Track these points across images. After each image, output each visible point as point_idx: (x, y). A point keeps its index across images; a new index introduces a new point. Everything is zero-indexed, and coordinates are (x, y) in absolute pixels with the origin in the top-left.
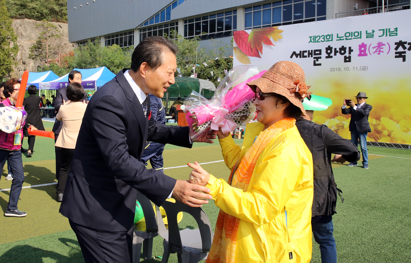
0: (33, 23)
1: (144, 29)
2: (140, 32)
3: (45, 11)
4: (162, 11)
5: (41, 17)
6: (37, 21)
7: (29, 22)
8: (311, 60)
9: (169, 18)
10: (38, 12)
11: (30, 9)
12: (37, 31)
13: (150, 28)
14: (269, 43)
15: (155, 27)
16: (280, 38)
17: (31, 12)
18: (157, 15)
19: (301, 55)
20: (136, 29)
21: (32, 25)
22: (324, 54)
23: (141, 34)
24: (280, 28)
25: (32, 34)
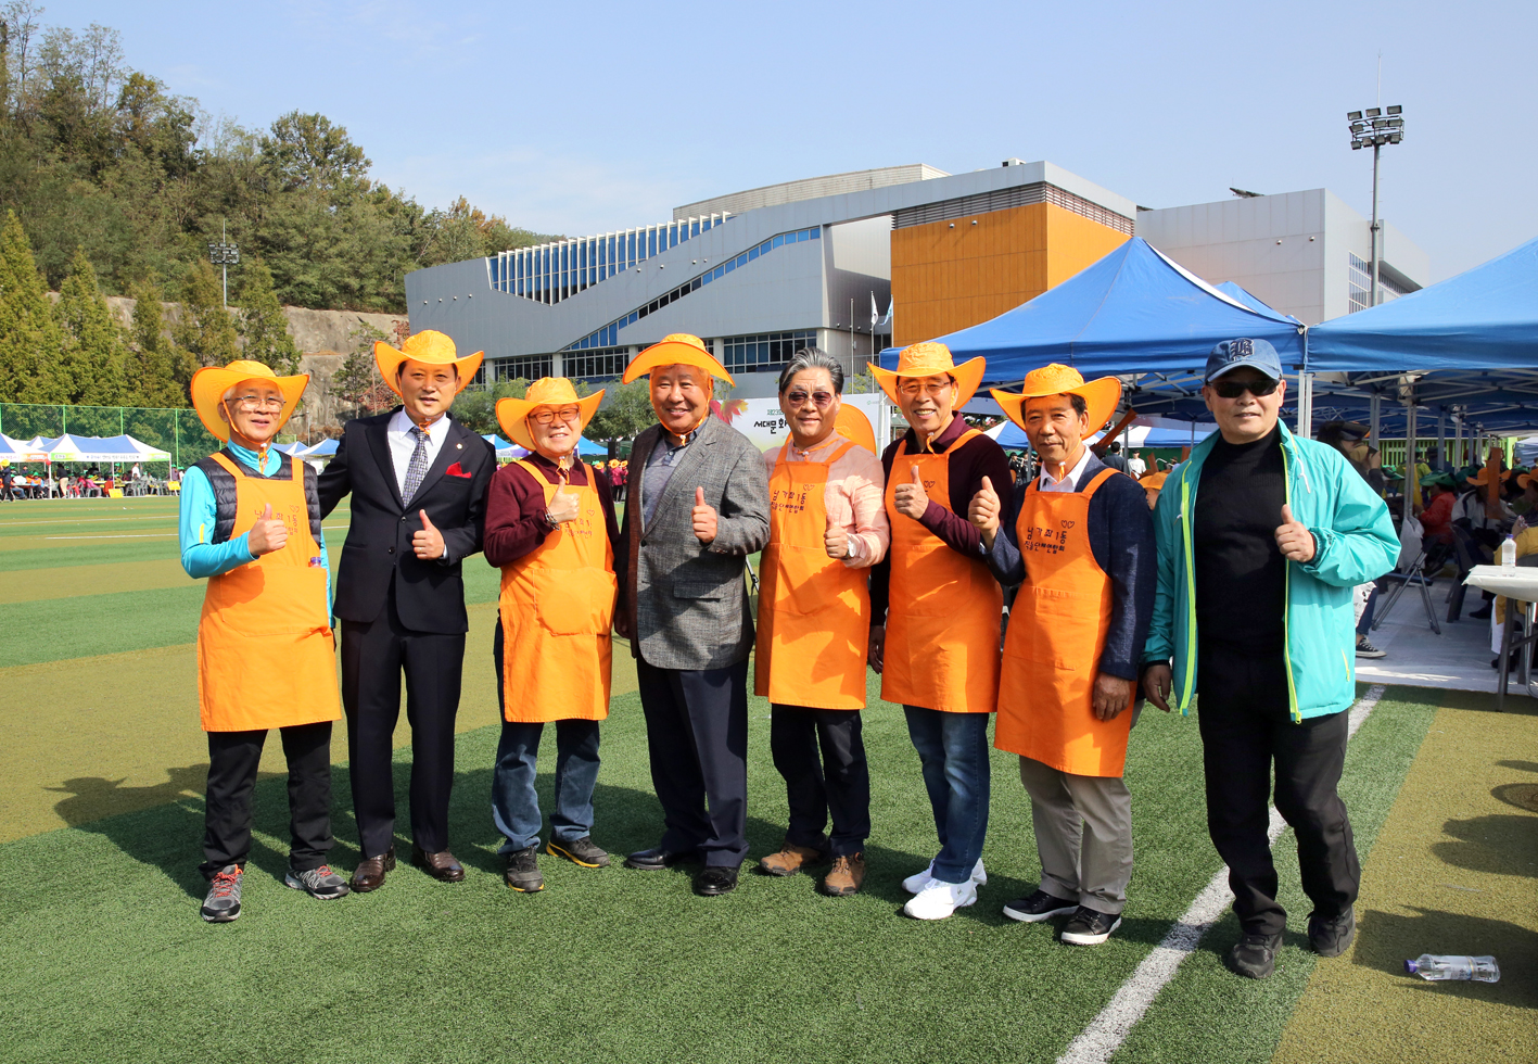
0: (307, 315)
1: (571, 355)
2: (564, 357)
3: (331, 289)
4: (604, 330)
5: (323, 303)
6: (316, 312)
7: (298, 314)
8: (769, 428)
9: (614, 341)
10: (316, 293)
11: (298, 285)
12: (317, 332)
13: (580, 354)
14: (737, 413)
15: (590, 353)
16: (746, 410)
17: (301, 293)
18: (594, 335)
19: (761, 424)
20: (556, 353)
21: (305, 320)
22: (778, 425)
23: (564, 362)
24: (746, 401)
25: (309, 340)
